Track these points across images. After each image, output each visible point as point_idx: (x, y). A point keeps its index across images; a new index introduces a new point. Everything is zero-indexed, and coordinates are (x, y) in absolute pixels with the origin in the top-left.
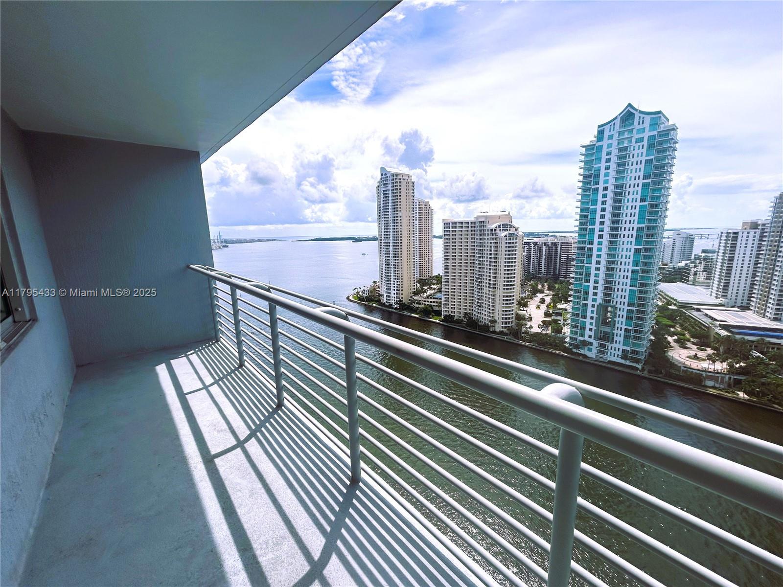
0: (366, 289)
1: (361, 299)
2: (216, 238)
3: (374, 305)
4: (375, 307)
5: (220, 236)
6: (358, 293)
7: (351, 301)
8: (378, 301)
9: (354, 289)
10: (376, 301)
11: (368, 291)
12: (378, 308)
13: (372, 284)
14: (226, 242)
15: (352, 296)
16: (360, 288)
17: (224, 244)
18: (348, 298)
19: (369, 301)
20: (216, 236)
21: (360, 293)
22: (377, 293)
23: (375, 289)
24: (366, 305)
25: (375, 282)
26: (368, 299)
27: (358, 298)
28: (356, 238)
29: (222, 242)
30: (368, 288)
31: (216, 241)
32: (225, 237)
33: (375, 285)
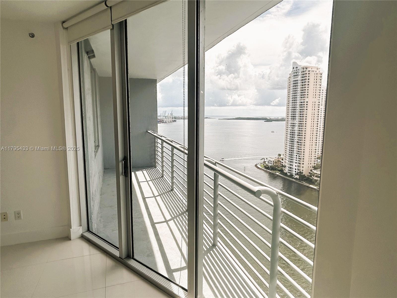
0: (272, 160)
1: (267, 167)
2: (169, 115)
3: (277, 173)
4: (278, 175)
5: (172, 114)
6: (265, 162)
7: (258, 168)
8: (281, 171)
9: (262, 159)
10: (279, 171)
11: (273, 161)
12: (280, 176)
13: (277, 156)
14: (175, 118)
15: (259, 164)
16: (267, 159)
17: (174, 119)
18: (256, 166)
19: (273, 170)
20: (169, 114)
21: (267, 163)
22: (281, 164)
23: (279, 161)
24: (270, 173)
25: (280, 155)
26: (273, 168)
27: (264, 166)
28: (268, 118)
29: (173, 118)
30: (274, 160)
31: (169, 117)
32: (174, 115)
33: (280, 157)
